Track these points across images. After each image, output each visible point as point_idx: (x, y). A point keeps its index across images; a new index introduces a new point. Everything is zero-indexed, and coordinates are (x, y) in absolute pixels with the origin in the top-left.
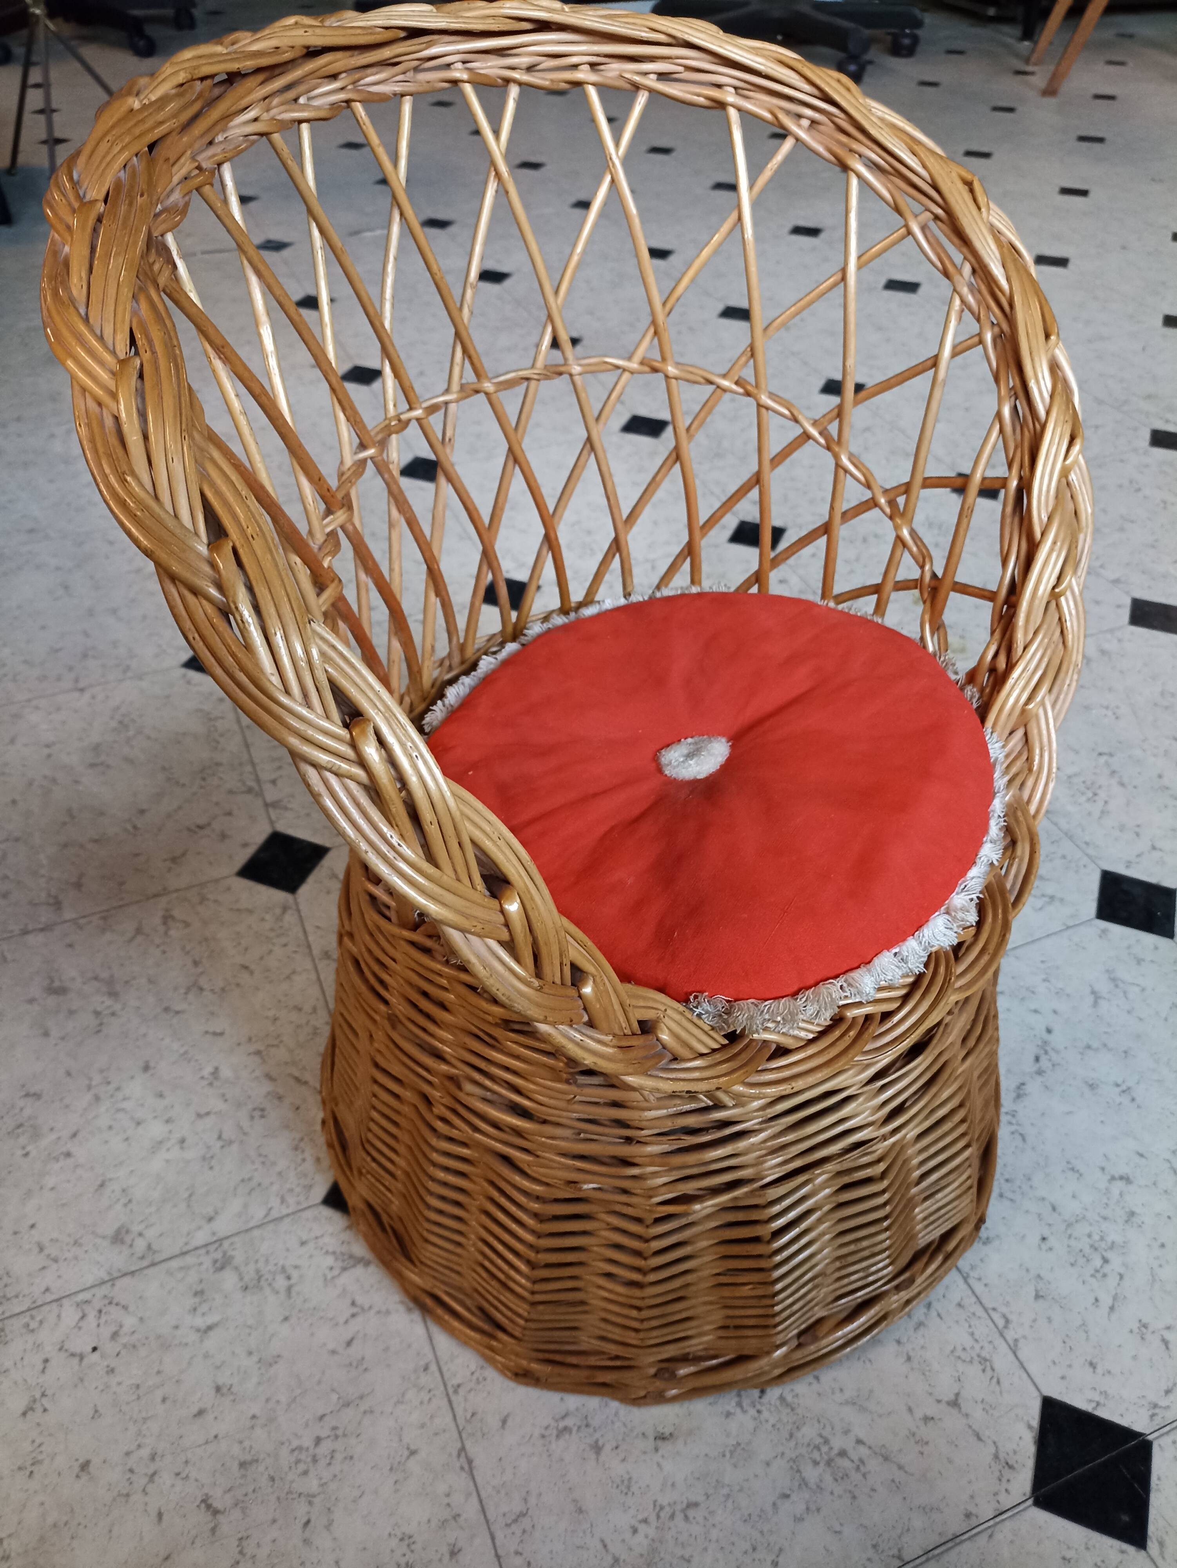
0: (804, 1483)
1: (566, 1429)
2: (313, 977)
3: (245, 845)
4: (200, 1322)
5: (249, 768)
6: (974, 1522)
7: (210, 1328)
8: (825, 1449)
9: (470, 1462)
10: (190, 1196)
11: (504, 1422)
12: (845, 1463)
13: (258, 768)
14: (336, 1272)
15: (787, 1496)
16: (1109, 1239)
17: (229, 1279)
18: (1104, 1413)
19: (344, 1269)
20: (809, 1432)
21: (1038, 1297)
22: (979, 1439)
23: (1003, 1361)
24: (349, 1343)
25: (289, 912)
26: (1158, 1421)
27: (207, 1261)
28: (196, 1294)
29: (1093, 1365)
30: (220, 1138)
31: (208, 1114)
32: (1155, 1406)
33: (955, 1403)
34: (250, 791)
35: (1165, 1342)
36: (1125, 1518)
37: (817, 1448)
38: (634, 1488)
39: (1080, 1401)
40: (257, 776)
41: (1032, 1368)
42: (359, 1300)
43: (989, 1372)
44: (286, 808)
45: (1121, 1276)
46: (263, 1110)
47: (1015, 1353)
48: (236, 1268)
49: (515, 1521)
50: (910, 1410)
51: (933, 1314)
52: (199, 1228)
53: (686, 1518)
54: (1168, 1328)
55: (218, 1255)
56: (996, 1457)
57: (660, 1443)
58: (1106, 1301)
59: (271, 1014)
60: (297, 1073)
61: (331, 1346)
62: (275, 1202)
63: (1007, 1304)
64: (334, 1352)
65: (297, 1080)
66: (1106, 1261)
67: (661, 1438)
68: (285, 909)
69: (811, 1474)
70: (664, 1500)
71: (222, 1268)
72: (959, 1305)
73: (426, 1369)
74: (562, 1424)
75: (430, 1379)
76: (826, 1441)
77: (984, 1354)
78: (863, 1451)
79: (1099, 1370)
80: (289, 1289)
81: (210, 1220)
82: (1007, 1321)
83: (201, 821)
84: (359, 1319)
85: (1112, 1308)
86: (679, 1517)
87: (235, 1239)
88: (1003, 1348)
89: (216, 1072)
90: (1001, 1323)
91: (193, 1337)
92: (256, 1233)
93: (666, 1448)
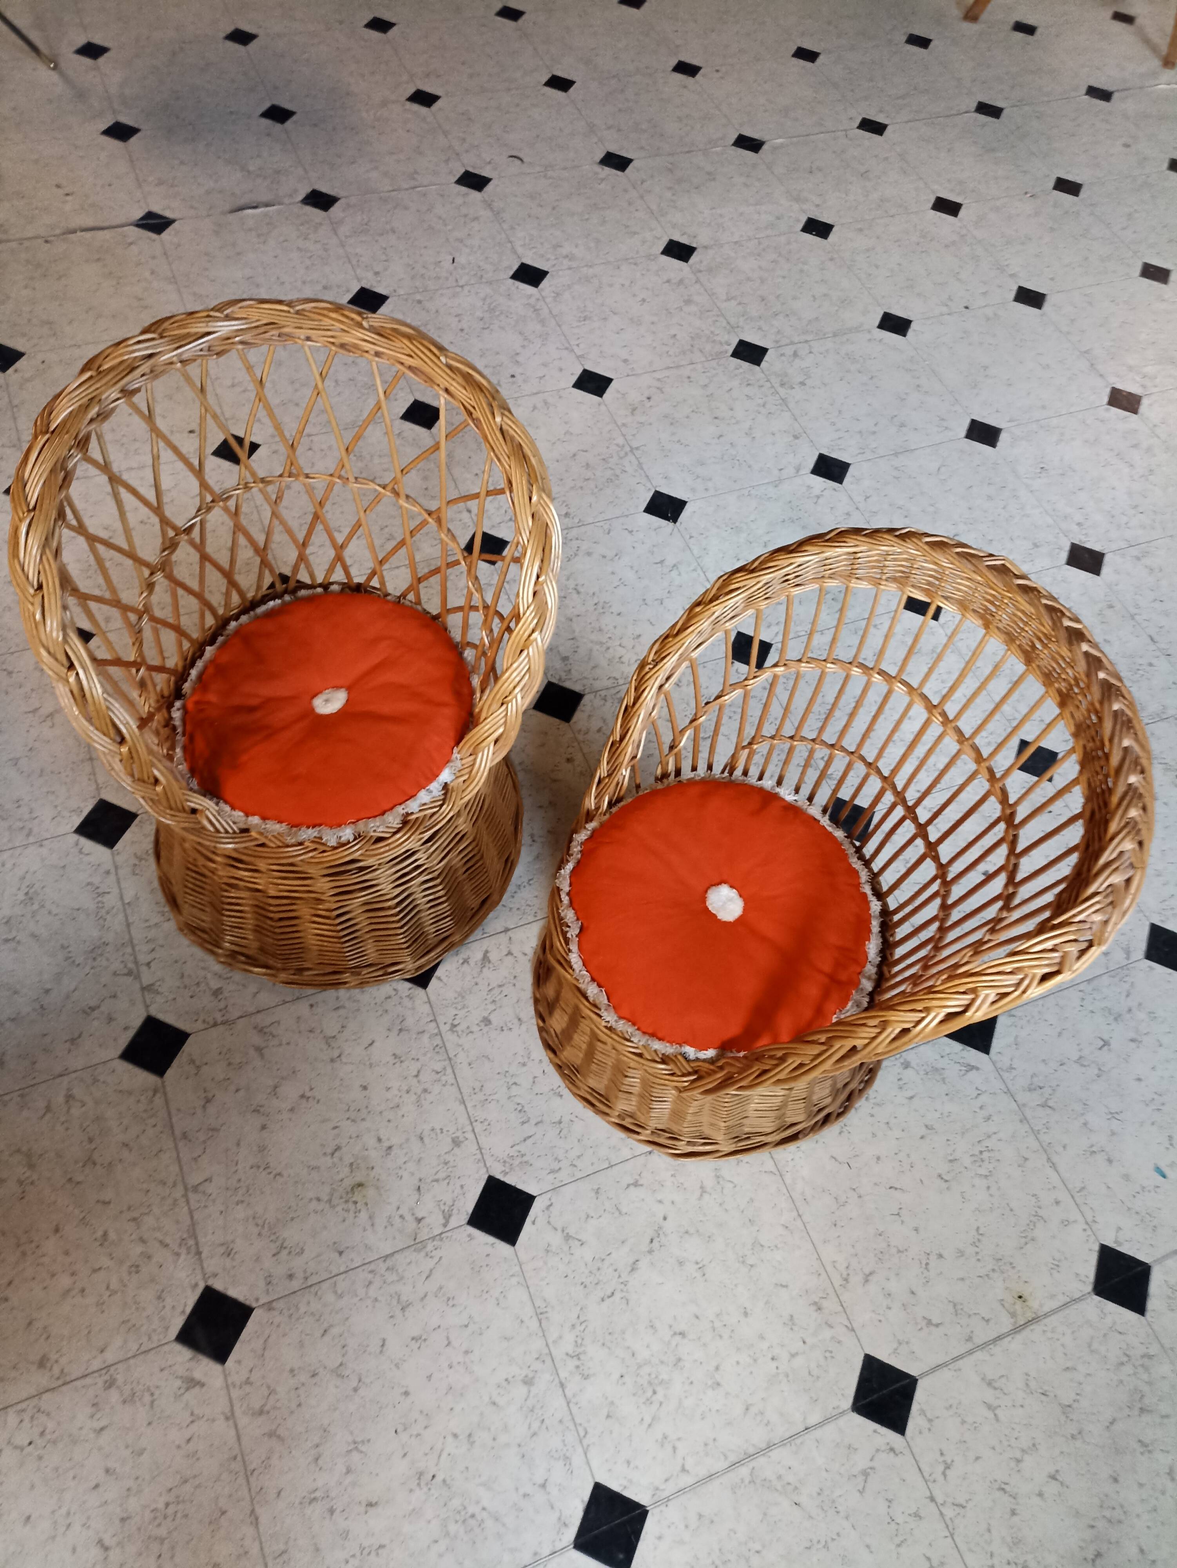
0: (447, 1534)
1: (315, 1499)
2: (175, 1155)
3: (126, 1028)
4: (98, 1425)
5: (129, 950)
6: (538, 1558)
7: (102, 1429)
8: (463, 1513)
9: (257, 1519)
10: (89, 1332)
11: (279, 1493)
12: (472, 1522)
13: (137, 948)
14: (182, 1391)
15: (436, 1542)
16: (661, 1377)
17: (114, 1396)
18: (627, 1494)
19: (187, 1389)
20: (456, 1503)
21: (608, 1416)
22: (552, 1508)
23: (578, 1459)
24: (189, 1440)
25: (158, 1095)
26: (656, 1498)
27: (100, 1382)
28: (93, 1405)
29: (628, 1463)
30: (108, 1288)
31: (100, 1269)
32: (657, 1489)
33: (543, 1486)
34: (130, 973)
35: (674, 1449)
36: (621, 1556)
37: (459, 1512)
38: (350, 1536)
39: (615, 1486)
40: (135, 958)
41: (594, 1464)
42: (196, 1412)
43: (567, 1467)
44: (158, 993)
45: (661, 1404)
46: (137, 1266)
47: (586, 1454)
48: (118, 1387)
49: (280, 1555)
50: (517, 1489)
51: (544, 1426)
52: (95, 1358)
53: (377, 1554)
54: (679, 1439)
55: (107, 1377)
56: (559, 1519)
57: (369, 1508)
58: (648, 1420)
59: (145, 1186)
60: (161, 1238)
61: (177, 1443)
62: (145, 1339)
63: (589, 1421)
64: (179, 1447)
65: (161, 1242)
66: (655, 1392)
67: (370, 1505)
68: (155, 1091)
69: (453, 1528)
70: (366, 1544)
71: (110, 1387)
72: (561, 1421)
73: (235, 1458)
74: (313, 1496)
75: (236, 1466)
76: (465, 1508)
77: (568, 1454)
78: (485, 1514)
79: (632, 1465)
80: (152, 1402)
81: (102, 1351)
82: (586, 1433)
83: (92, 1003)
84: (196, 1424)
85: (650, 1425)
86: (373, 1553)
87: (119, 1366)
88: (580, 1450)
89: (105, 1234)
90: (582, 1434)
91: (92, 1435)
92: (132, 1361)
93: (372, 1511)
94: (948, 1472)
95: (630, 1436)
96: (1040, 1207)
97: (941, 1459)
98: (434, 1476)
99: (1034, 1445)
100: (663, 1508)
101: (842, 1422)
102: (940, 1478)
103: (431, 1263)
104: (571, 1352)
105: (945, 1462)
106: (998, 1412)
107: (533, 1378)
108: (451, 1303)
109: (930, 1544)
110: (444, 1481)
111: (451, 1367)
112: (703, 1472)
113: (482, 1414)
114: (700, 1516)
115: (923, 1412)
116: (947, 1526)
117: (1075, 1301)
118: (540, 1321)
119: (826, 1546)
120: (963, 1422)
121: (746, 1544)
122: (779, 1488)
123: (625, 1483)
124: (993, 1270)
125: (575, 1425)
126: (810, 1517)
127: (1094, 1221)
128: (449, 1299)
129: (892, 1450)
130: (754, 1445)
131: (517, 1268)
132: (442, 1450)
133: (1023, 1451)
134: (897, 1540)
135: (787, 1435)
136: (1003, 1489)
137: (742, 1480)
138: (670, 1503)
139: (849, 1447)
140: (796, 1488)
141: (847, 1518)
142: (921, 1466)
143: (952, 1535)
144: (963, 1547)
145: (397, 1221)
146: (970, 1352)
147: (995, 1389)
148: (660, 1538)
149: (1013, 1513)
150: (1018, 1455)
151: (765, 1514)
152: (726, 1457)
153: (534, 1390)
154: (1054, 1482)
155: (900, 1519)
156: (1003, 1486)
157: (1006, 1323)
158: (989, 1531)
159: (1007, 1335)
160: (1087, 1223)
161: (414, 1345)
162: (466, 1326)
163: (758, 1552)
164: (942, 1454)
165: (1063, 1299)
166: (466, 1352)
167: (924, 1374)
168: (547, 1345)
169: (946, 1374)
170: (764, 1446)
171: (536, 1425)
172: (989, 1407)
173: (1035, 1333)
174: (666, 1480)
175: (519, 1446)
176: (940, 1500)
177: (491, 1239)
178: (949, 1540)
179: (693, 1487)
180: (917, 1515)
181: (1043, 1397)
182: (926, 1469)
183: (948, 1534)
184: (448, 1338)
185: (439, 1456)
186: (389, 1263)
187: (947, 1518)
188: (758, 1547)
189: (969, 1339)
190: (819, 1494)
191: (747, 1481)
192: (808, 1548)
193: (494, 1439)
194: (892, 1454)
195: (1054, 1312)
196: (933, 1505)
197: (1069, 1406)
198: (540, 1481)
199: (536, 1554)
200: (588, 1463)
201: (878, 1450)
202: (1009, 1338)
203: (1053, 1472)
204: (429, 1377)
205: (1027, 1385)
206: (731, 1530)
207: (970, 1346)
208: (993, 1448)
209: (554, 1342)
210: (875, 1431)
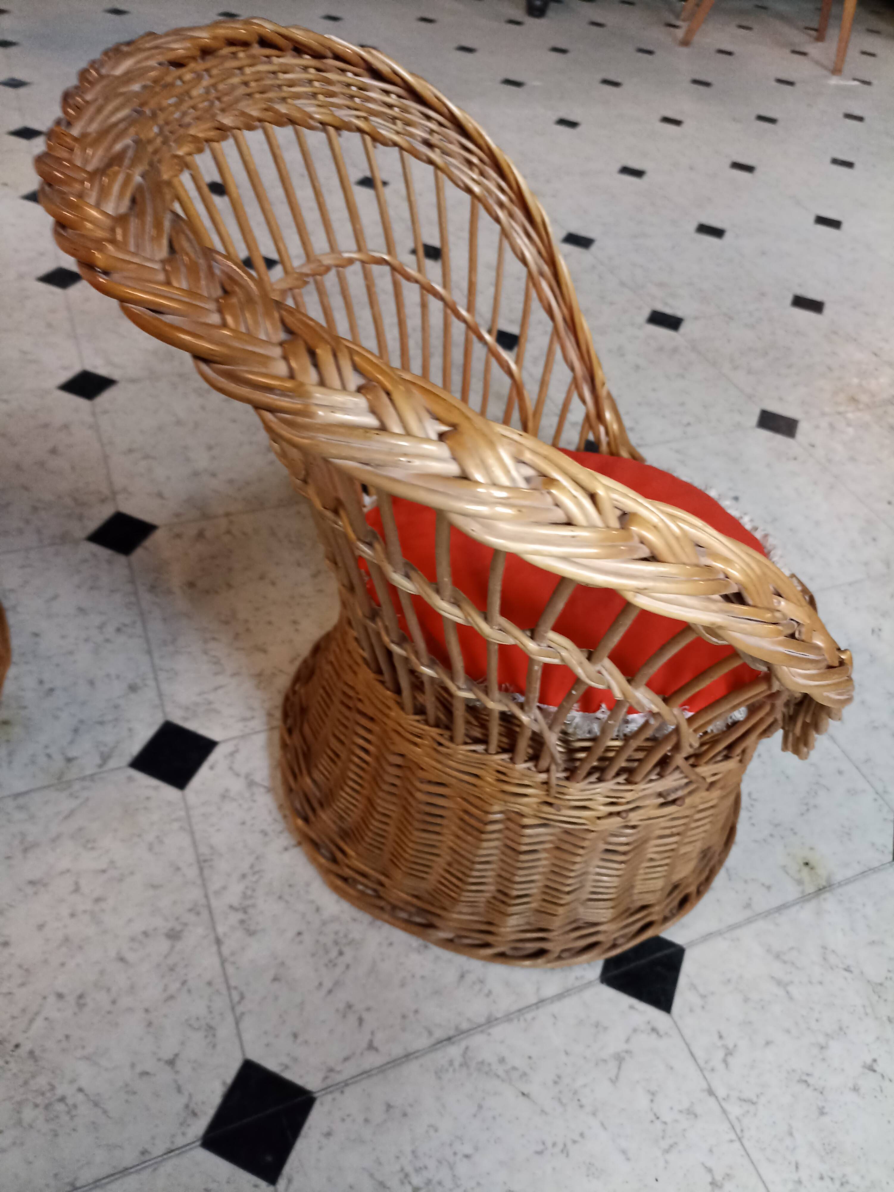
94: (730, 1059)
95: (302, 1003)
96: (820, 776)
97: (719, 1043)
98: (17, 1046)
99: (841, 1029)
100: (337, 1095)
101: (587, 995)
102: (720, 1067)
103: (73, 804)
104: (236, 904)
105: (726, 1047)
106: (791, 988)
107: (181, 931)
108: (90, 846)
109: (711, 1151)
110: (31, 1053)
111: (73, 915)
112: (397, 1051)
113: (102, 972)
114: (389, 1107)
115: (693, 987)
116: (733, 1127)
117: (874, 870)
118: (201, 869)
119: (565, 1150)
120: (746, 1000)
121: (451, 1145)
122: (501, 1072)
123: (286, 1060)
124: (772, 835)
125: (229, 988)
126: (543, 1112)
127: (885, 792)
128: (88, 841)
129: (654, 1030)
130: (469, 1020)
131: (182, 813)
132: (37, 1013)
133: (827, 1035)
134: (665, 1144)
135: (515, 1007)
136: (806, 1081)
137: (451, 1063)
138: (347, 1090)
139: (597, 1025)
140: (524, 1074)
141: (594, 1114)
142: (695, 1050)
143: (740, 1139)
144: (756, 1155)
145: (42, 760)
146: (749, 921)
147: (785, 962)
148: (328, 1134)
149: (822, 1112)
150: (822, 1040)
151: (480, 1107)
152: (430, 1033)
153: (179, 946)
154: (871, 1074)
155: (667, 1116)
156: (805, 1078)
157: (792, 892)
158: (791, 1134)
159: (795, 903)
160: (877, 793)
161: (30, 890)
162: (104, 871)
163: (467, 1156)
164: (721, 1037)
165: (858, 869)
166: (98, 900)
167: (693, 943)
168: (206, 896)
169: (721, 944)
170: (482, 1020)
171: (174, 987)
172: (779, 983)
173: (829, 902)
174: (346, 1059)
175: (147, 1011)
176: (721, 1092)
177: (154, 782)
178: (737, 1145)
179: (382, 1069)
180: (691, 1113)
181: (847, 974)
182: (700, 1054)
183: (733, 1137)
184: (77, 884)
185: (31, 1021)
186: (21, 801)
187: (732, 1117)
188: (467, 1149)
189: (748, 906)
190: (556, 1083)
191: (456, 1064)
192: (540, 1153)
193: (114, 1002)
194: (654, 1036)
195: (848, 881)
196: (712, 1101)
197: (881, 984)
198: (168, 1055)
199: (144, 1152)
200: (239, 1035)
201: (635, 1030)
202: (797, 907)
203: (869, 1061)
204: (41, 927)
205: (825, 959)
206: (431, 1126)
207: (748, 913)
208: (788, 1031)
209: (217, 893)
210: (632, 1007)
